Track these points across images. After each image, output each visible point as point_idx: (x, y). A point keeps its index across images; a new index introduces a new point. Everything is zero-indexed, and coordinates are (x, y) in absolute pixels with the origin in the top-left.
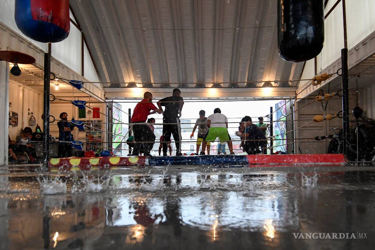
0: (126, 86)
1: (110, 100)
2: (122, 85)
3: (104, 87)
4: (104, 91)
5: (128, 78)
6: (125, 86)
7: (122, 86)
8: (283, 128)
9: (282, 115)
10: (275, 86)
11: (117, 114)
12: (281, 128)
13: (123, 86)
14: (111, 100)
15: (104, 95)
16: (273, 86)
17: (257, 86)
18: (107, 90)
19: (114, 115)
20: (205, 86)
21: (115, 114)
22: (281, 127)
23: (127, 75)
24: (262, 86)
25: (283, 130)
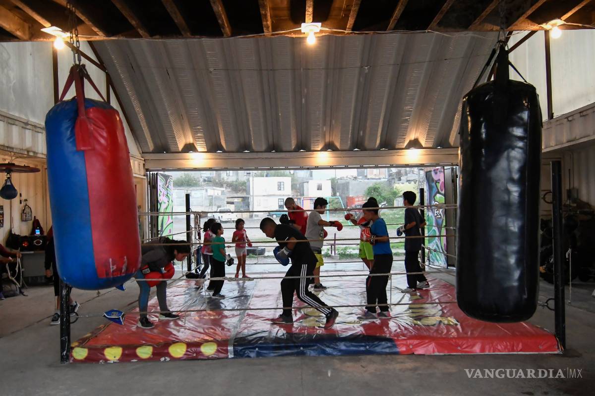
0: (180, 150)
1: (154, 172)
2: (173, 149)
3: (143, 153)
4: (143, 159)
5: (183, 138)
6: (177, 151)
7: (172, 151)
8: (440, 215)
9: (438, 192)
10: (426, 146)
11: (166, 193)
12: (437, 214)
13: (174, 151)
14: (156, 172)
15: (144, 164)
16: (424, 146)
17: (397, 147)
18: (148, 156)
19: (160, 196)
20: (311, 148)
21: (161, 194)
22: (436, 212)
23: (181, 132)
24: (404, 147)
25: (440, 217)
